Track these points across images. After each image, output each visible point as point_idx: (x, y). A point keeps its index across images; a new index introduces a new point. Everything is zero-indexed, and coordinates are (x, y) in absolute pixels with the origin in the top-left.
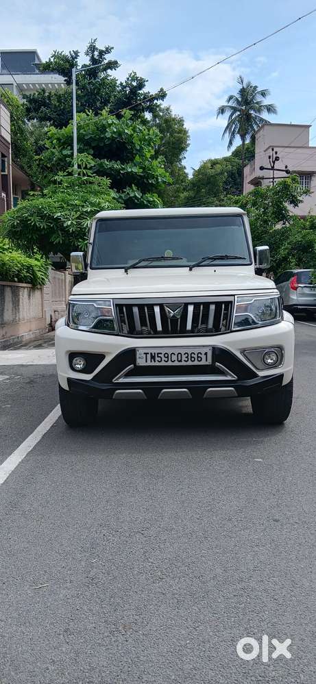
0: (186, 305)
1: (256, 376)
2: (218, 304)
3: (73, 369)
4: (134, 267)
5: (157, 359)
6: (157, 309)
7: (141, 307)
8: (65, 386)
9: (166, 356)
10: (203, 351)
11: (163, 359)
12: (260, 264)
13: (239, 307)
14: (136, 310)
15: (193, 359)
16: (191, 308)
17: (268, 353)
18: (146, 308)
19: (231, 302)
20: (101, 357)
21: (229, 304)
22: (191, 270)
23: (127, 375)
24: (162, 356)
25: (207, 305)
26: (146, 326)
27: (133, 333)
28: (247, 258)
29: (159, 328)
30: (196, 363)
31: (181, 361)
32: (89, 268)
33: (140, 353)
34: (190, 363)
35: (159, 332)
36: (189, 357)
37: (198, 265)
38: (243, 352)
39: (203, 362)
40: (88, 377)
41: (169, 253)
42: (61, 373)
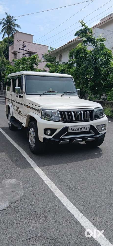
1: (99, 134)
2: (90, 111)
3: (46, 134)
4: (43, 94)
5: (75, 130)
6: (73, 113)
8: (42, 141)
10: (87, 126)
14: (66, 113)
16: (82, 112)
17: (103, 126)
18: (69, 112)
19: (93, 110)
20: (55, 130)
23: (65, 136)
24: (76, 129)
25: (87, 111)
26: (70, 119)
27: (66, 121)
28: (76, 93)
29: (74, 119)
31: (81, 130)
32: (25, 94)
33: (70, 128)
34: (84, 131)
35: (74, 121)
36: (84, 129)
37: (64, 95)
38: (97, 126)
39: (87, 130)
40: (51, 137)
42: (41, 136)
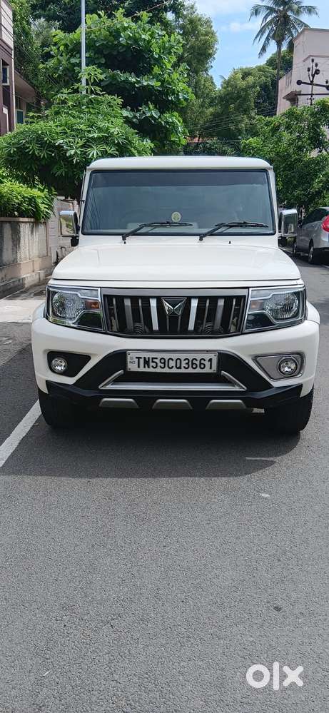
0: (189, 299)
1: (270, 386)
2: (228, 299)
3: (53, 371)
4: (134, 233)
5: (151, 364)
6: (153, 303)
7: (134, 299)
8: (45, 390)
9: (163, 361)
10: (207, 357)
11: (159, 364)
12: (286, 231)
13: (254, 302)
14: (128, 303)
15: (194, 366)
16: (194, 303)
17: (286, 360)
18: (140, 301)
19: (245, 296)
20: (86, 358)
21: (241, 300)
22: (201, 239)
23: (117, 381)
24: (158, 361)
25: (214, 299)
26: (140, 322)
27: (123, 332)
28: (270, 225)
29: (156, 327)
30: (198, 370)
31: (180, 368)
32: (80, 232)
33: (131, 357)
34: (190, 370)
35: (156, 332)
36: (190, 363)
37: (211, 234)
38: (255, 358)
39: (207, 370)
40: (70, 381)
41: (176, 217)
42: (40, 375)
